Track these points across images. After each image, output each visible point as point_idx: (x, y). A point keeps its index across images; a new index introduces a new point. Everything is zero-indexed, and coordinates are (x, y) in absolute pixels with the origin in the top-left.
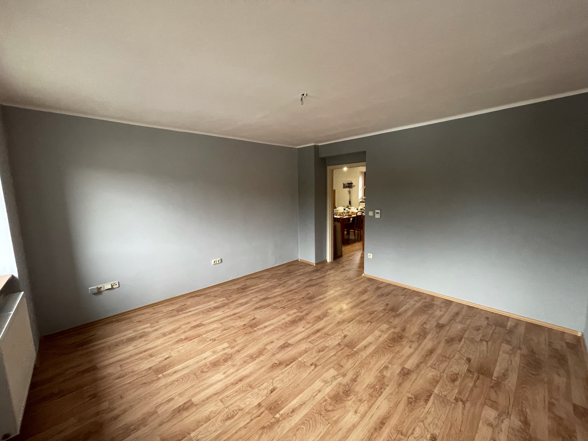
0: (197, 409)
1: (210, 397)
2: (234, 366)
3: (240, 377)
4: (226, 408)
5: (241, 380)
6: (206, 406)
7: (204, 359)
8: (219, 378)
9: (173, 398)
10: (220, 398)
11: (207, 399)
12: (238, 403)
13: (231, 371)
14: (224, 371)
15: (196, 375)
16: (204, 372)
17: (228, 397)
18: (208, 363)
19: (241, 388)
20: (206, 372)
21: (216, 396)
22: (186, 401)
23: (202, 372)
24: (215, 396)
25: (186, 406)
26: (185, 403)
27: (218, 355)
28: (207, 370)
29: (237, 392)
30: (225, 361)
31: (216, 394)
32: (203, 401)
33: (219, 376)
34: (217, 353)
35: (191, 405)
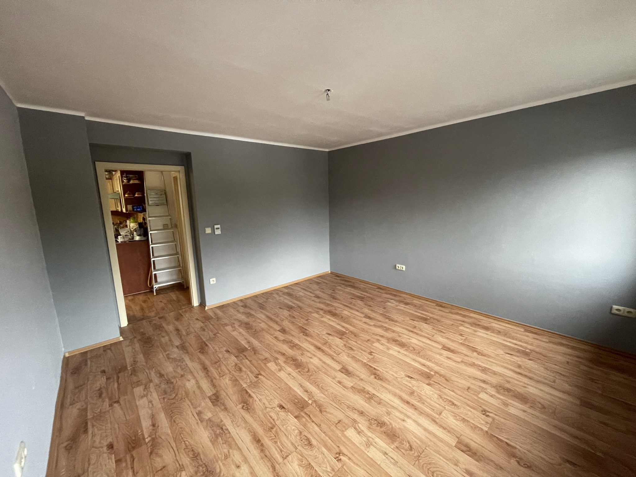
0: (461, 435)
1: (441, 426)
2: (388, 413)
3: (405, 404)
4: (445, 408)
5: (408, 403)
6: (453, 427)
7: (387, 454)
8: (413, 423)
9: (465, 471)
10: (437, 416)
11: (444, 428)
12: (435, 399)
13: (398, 414)
14: (402, 422)
15: (419, 454)
16: (411, 447)
17: (434, 410)
18: (392, 447)
19: (417, 400)
20: (409, 443)
21: (437, 420)
22: (459, 451)
23: (411, 448)
24: (437, 422)
25: (464, 449)
26: (462, 451)
27: (374, 436)
28: (405, 443)
29: (424, 403)
30: (381, 424)
31: (435, 421)
32: (449, 431)
33: (410, 425)
34: (371, 439)
35: (460, 443)
